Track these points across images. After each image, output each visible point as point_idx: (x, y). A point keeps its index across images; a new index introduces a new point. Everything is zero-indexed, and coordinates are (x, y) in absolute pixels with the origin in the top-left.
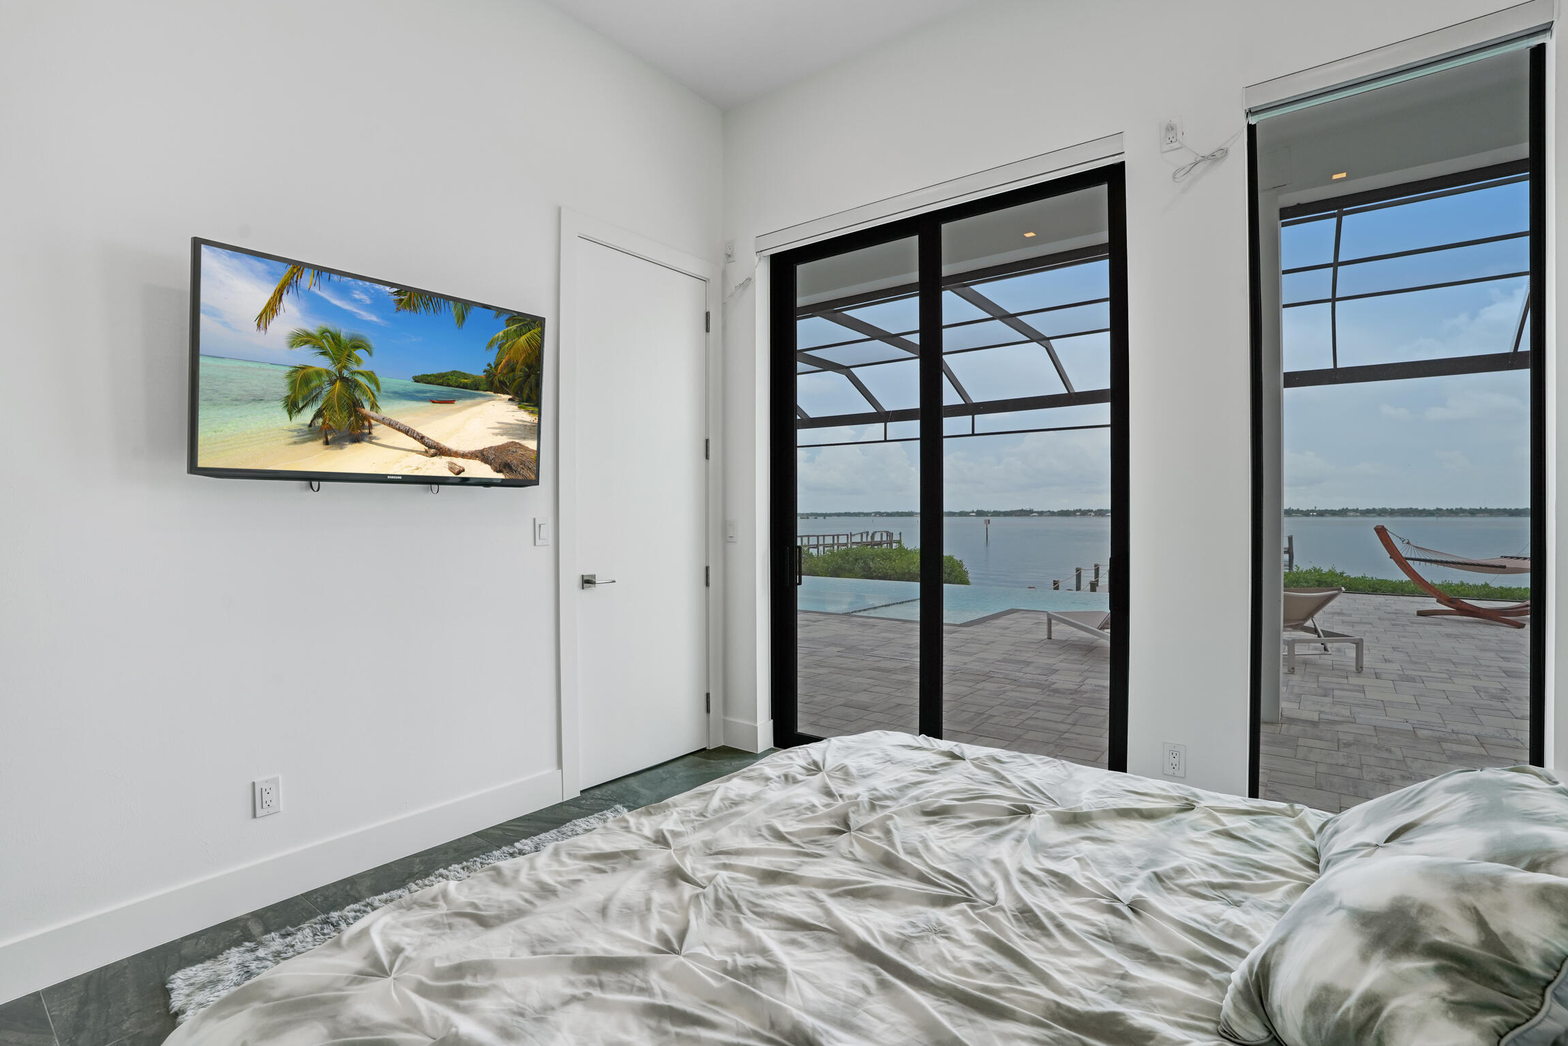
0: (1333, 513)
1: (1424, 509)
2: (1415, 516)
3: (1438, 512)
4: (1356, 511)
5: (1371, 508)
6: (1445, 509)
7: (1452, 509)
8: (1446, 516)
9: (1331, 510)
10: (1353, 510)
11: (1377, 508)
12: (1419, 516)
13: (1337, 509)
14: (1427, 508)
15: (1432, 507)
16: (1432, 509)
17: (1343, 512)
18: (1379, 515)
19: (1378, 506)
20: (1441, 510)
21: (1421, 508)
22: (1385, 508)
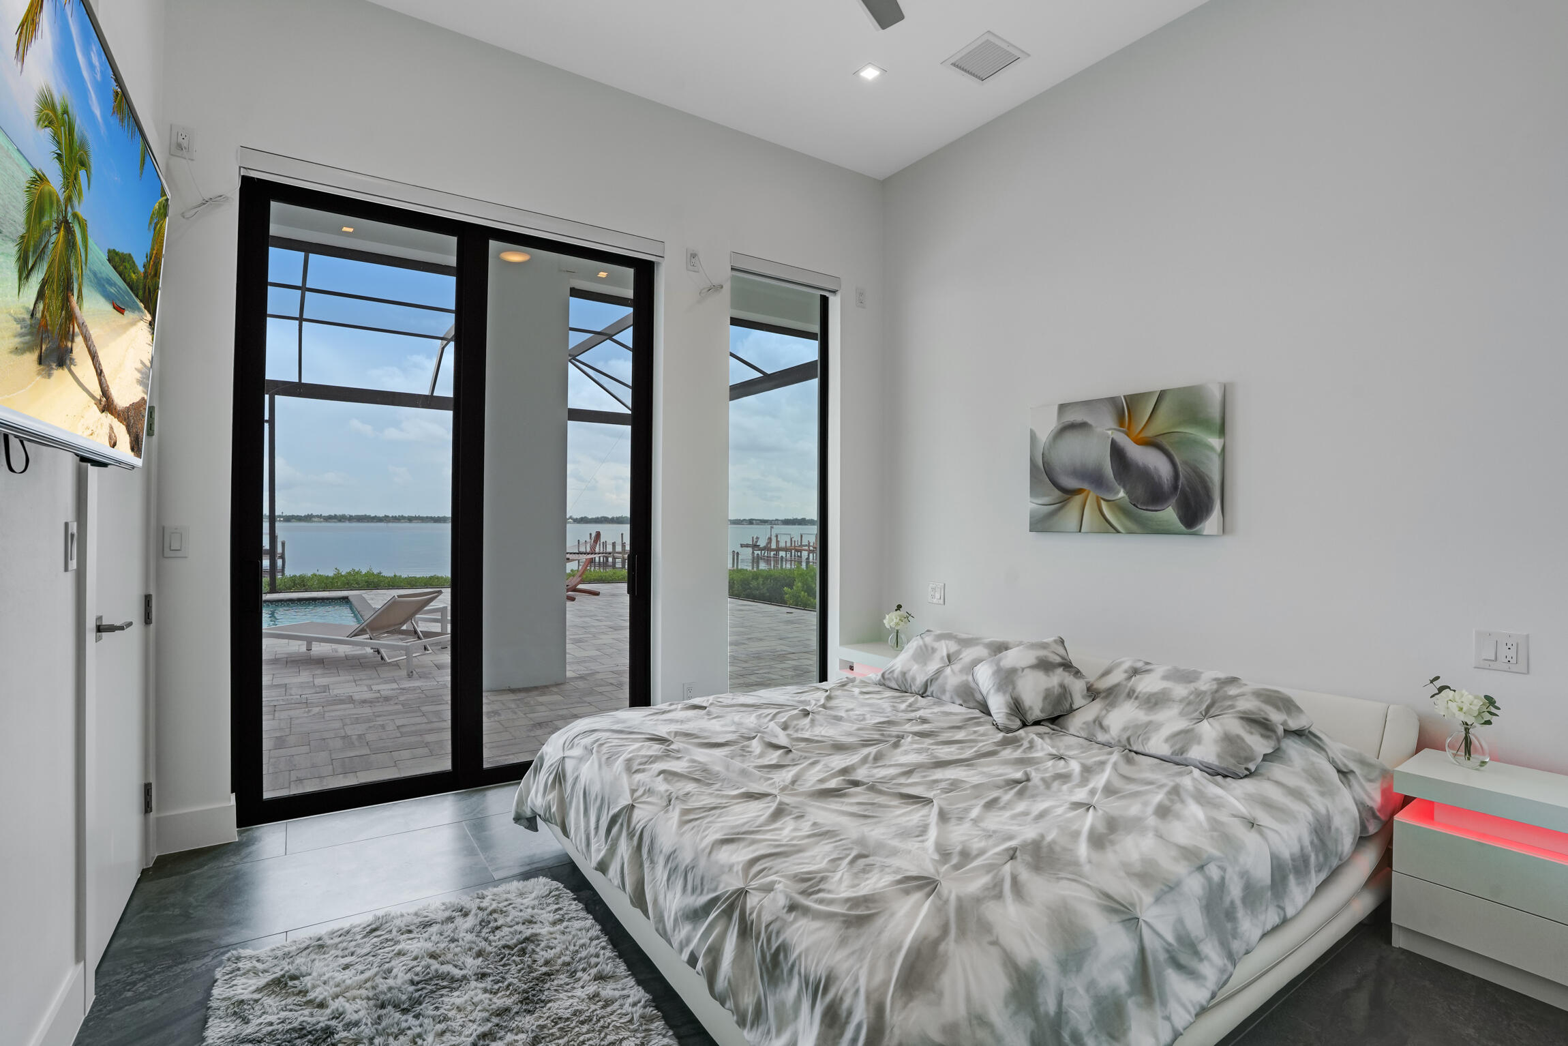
0: (299, 519)
1: (376, 516)
2: (368, 522)
3: (386, 519)
4: (320, 517)
5: (333, 515)
6: (391, 516)
7: (396, 516)
8: (393, 522)
9: (298, 516)
10: (317, 516)
11: (338, 514)
12: (372, 522)
13: (303, 515)
14: (378, 515)
15: (381, 514)
16: (381, 516)
17: (308, 518)
18: (340, 521)
19: (339, 513)
20: (388, 517)
21: (373, 515)
22: (345, 515)
